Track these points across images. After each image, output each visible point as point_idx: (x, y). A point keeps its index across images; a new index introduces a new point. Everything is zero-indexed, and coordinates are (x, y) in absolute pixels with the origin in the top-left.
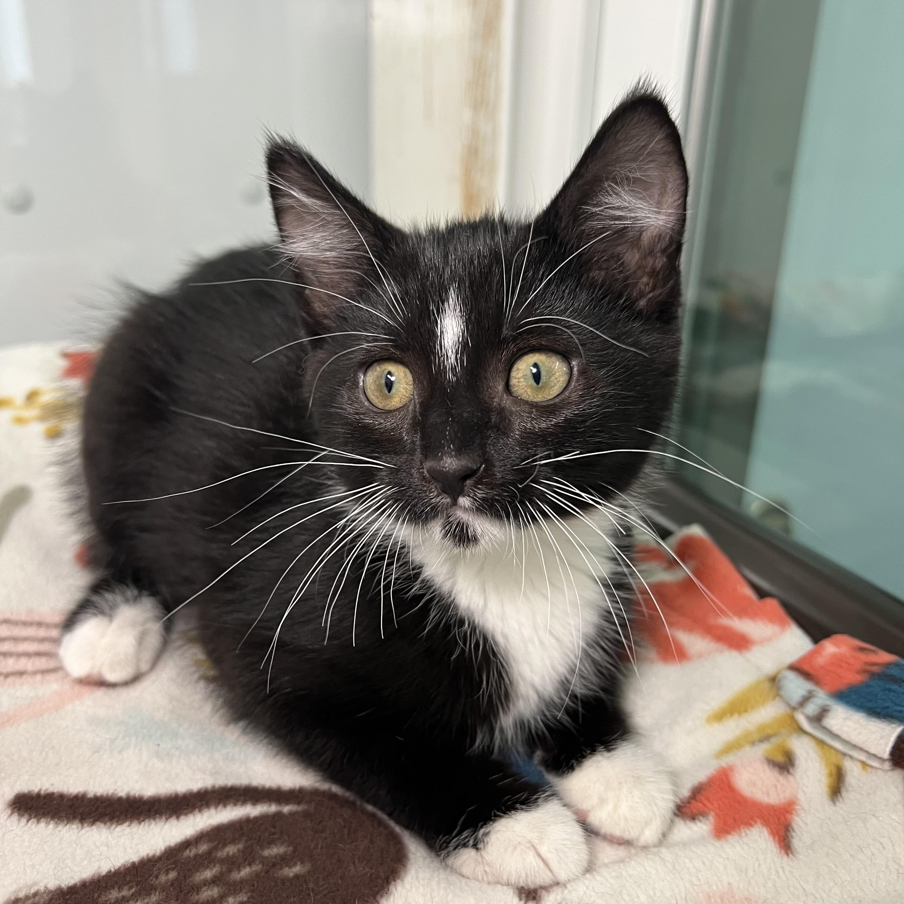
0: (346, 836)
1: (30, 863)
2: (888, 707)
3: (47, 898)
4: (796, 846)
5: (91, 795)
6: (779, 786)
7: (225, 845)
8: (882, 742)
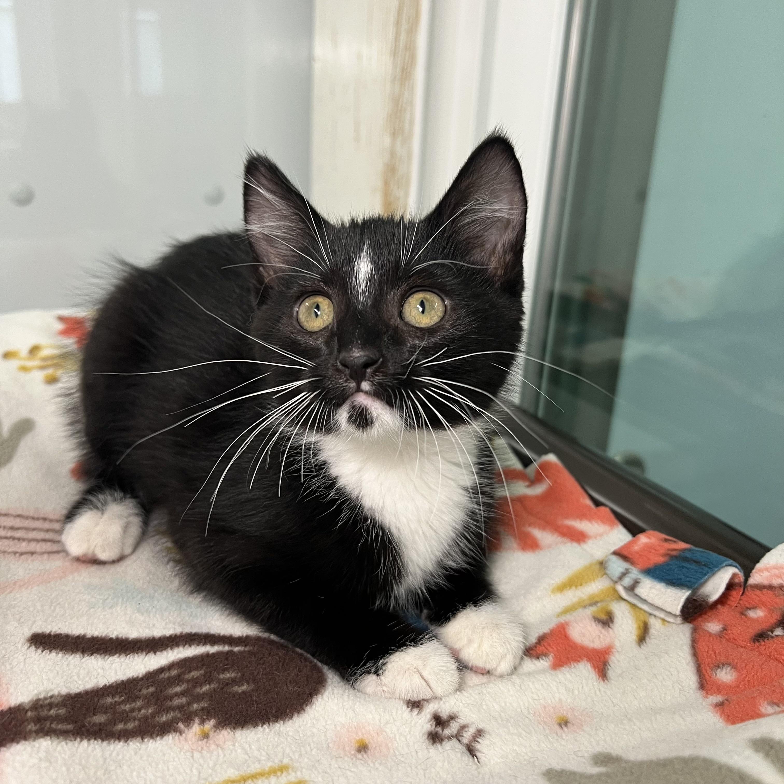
0: (280, 667)
1: (46, 678)
2: (681, 579)
3: (60, 700)
4: (611, 675)
5: (89, 636)
6: (601, 636)
7: (190, 672)
8: (675, 602)
